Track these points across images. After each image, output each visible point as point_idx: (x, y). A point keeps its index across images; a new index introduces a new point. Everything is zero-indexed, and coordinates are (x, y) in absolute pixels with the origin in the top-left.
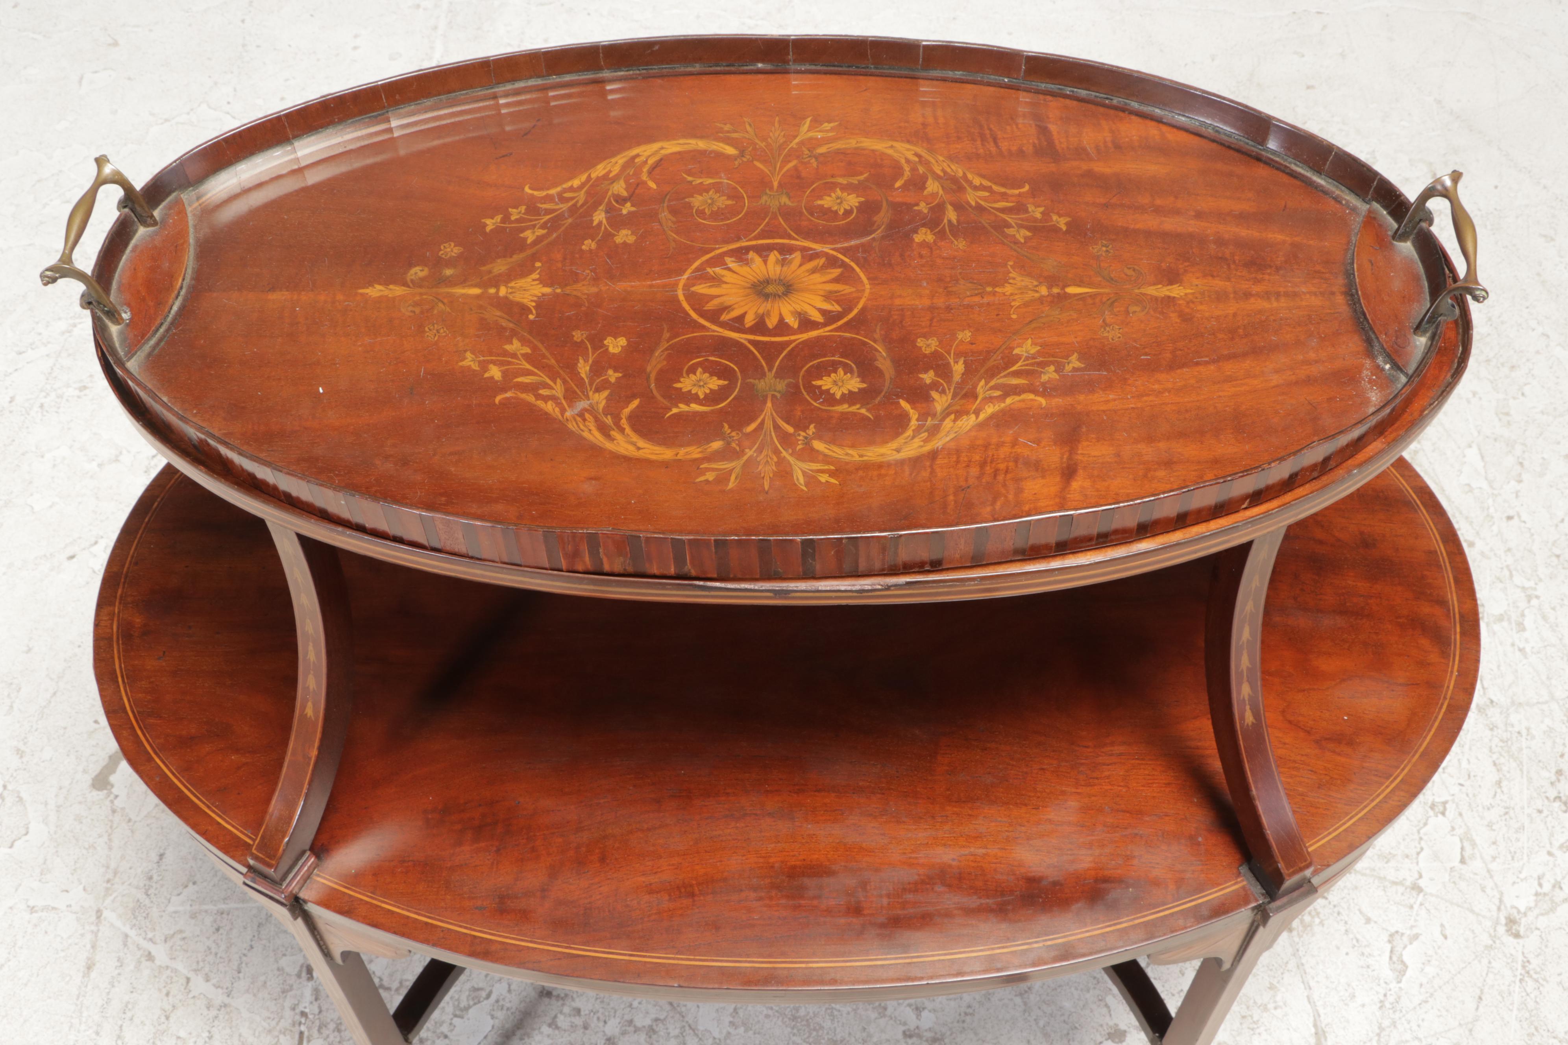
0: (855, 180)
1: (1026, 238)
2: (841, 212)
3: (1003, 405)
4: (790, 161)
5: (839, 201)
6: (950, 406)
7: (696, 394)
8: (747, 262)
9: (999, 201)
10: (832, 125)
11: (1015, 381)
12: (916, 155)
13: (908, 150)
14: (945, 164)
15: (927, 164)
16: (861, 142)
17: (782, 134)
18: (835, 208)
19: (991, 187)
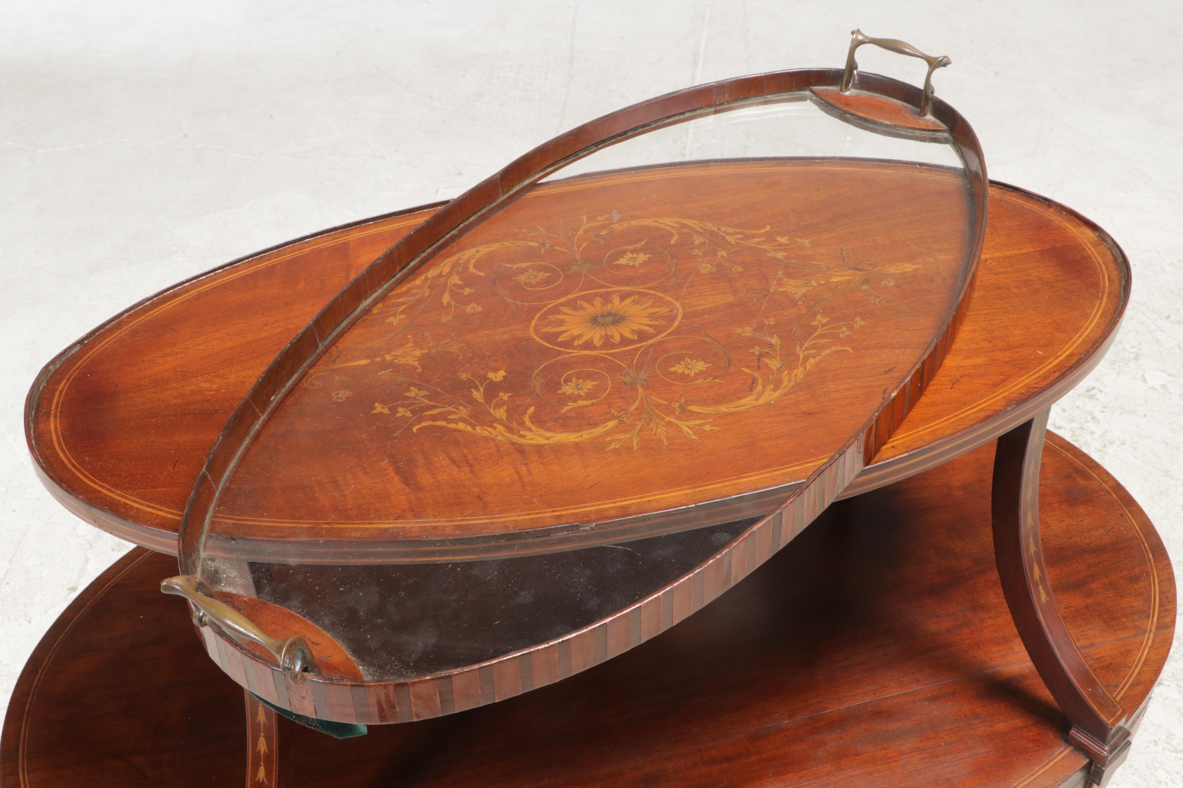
0: (571, 405)
1: (409, 391)
2: (574, 380)
3: (409, 286)
4: (637, 409)
5: (580, 387)
9: (438, 414)
10: (612, 447)
11: (402, 300)
12: (523, 436)
13: (532, 439)
14: (494, 434)
15: (511, 430)
16: (579, 437)
17: (654, 431)
18: (580, 381)
19: (448, 424)
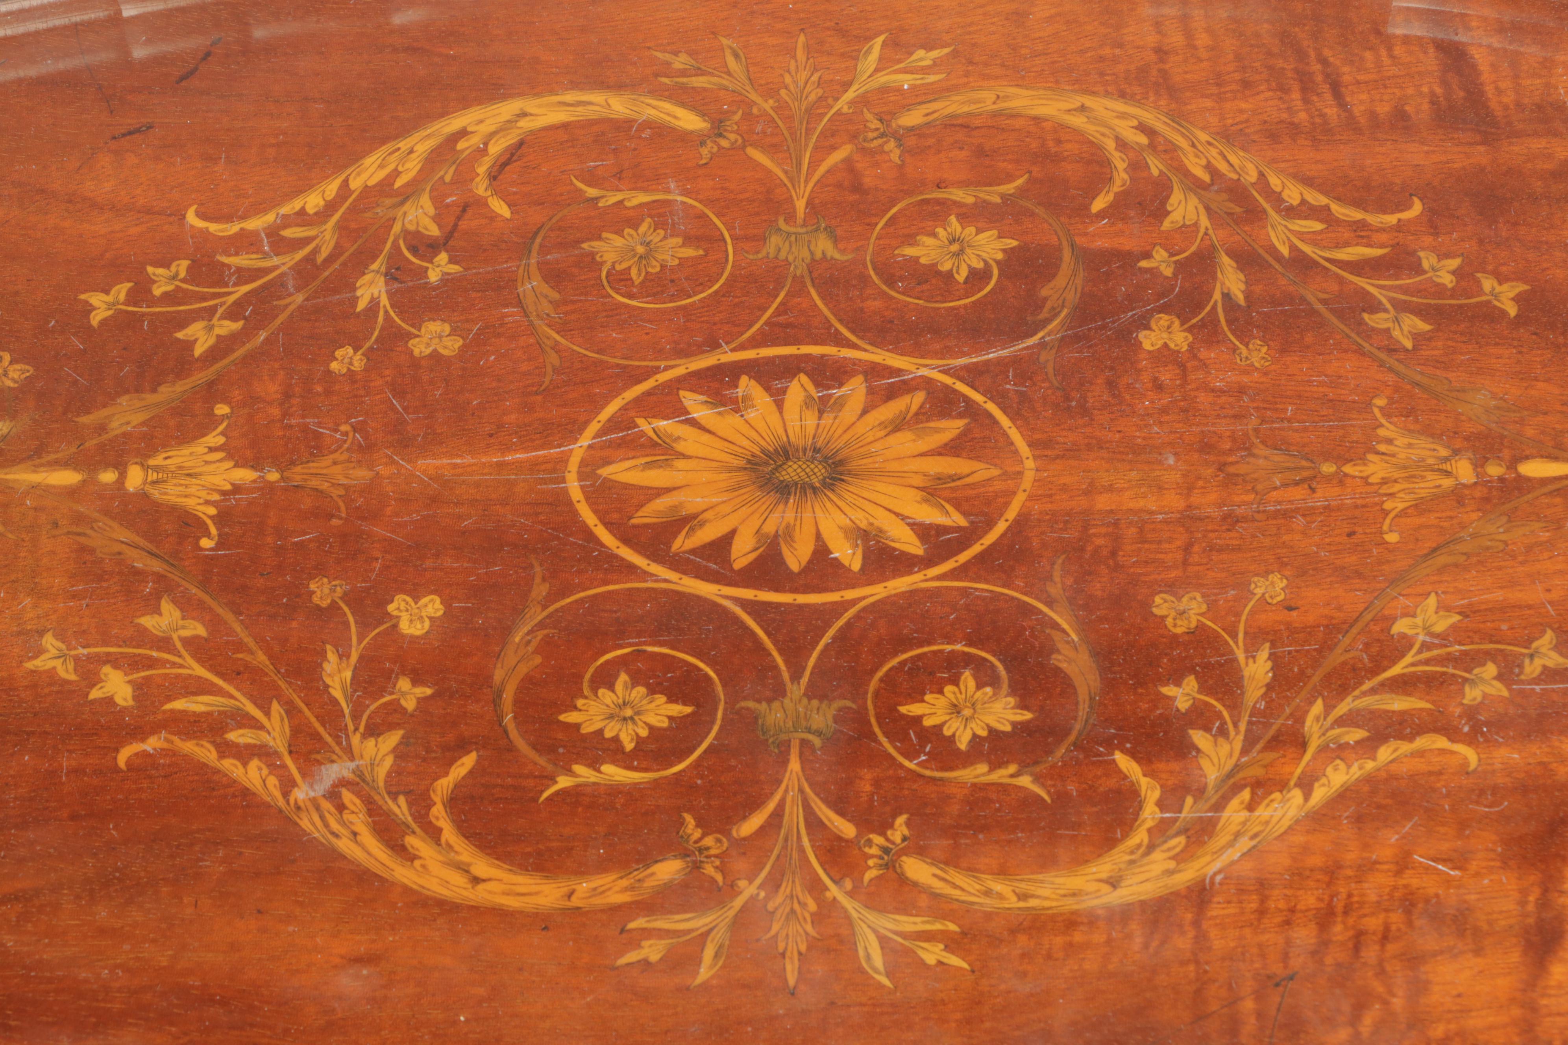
0: (993, 195)
1: (1417, 337)
2: (961, 276)
3: (1370, 765)
4: (834, 148)
5: (955, 248)
6: (1237, 768)
7: (616, 739)
8: (736, 406)
9: (1347, 244)
10: (935, 54)
11: (1399, 704)
12: (1142, 128)
13: (1123, 116)
14: (1214, 152)
15: (1171, 149)
16: (1007, 98)
17: (815, 78)
18: (946, 267)
19: (1327, 208)
